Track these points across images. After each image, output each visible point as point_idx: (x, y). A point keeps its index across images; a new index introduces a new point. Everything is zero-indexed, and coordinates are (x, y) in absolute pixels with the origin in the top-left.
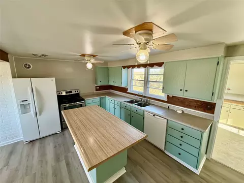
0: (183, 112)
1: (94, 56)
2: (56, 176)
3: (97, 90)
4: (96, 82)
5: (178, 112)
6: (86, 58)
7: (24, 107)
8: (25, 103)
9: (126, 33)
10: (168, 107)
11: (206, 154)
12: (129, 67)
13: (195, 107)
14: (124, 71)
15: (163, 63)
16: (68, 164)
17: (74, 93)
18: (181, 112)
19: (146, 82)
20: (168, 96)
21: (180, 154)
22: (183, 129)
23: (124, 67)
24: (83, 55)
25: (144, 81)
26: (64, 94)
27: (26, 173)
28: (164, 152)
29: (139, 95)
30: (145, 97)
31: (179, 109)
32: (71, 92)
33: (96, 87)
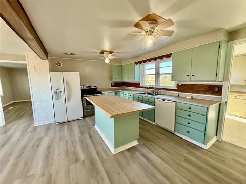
0: (192, 97)
1: (111, 53)
2: (82, 142)
3: (112, 86)
4: (111, 79)
5: (187, 97)
6: (105, 54)
7: (57, 94)
8: (58, 91)
9: (137, 25)
10: (178, 95)
11: (216, 135)
12: (140, 62)
13: (204, 91)
14: (137, 67)
15: (171, 54)
16: (91, 137)
17: (93, 87)
18: (190, 97)
19: (158, 75)
20: (178, 84)
21: (188, 132)
22: (190, 108)
23: (137, 63)
24: (102, 52)
25: (155, 74)
26: (85, 88)
27: (61, 139)
28: (174, 134)
29: (150, 88)
30: (156, 89)
31: (188, 95)
32: (91, 87)
33: (111, 83)
